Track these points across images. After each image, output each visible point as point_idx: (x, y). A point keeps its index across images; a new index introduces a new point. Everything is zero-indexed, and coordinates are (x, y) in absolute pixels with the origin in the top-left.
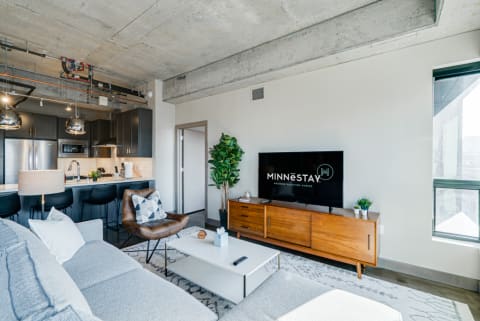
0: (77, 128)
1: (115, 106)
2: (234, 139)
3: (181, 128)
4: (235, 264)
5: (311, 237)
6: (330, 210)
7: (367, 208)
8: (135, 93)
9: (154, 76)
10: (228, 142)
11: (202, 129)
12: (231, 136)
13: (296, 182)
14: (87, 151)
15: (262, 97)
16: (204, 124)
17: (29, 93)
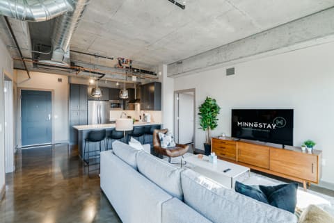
0: (125, 95)
1: (139, 81)
2: (214, 100)
3: (178, 93)
4: (225, 172)
5: (269, 163)
6: (283, 147)
7: (312, 147)
8: (152, 73)
9: (163, 63)
10: (211, 102)
11: (192, 93)
12: (213, 98)
13: (258, 128)
14: (122, 106)
15: (233, 73)
16: (194, 90)
17: (101, 77)
